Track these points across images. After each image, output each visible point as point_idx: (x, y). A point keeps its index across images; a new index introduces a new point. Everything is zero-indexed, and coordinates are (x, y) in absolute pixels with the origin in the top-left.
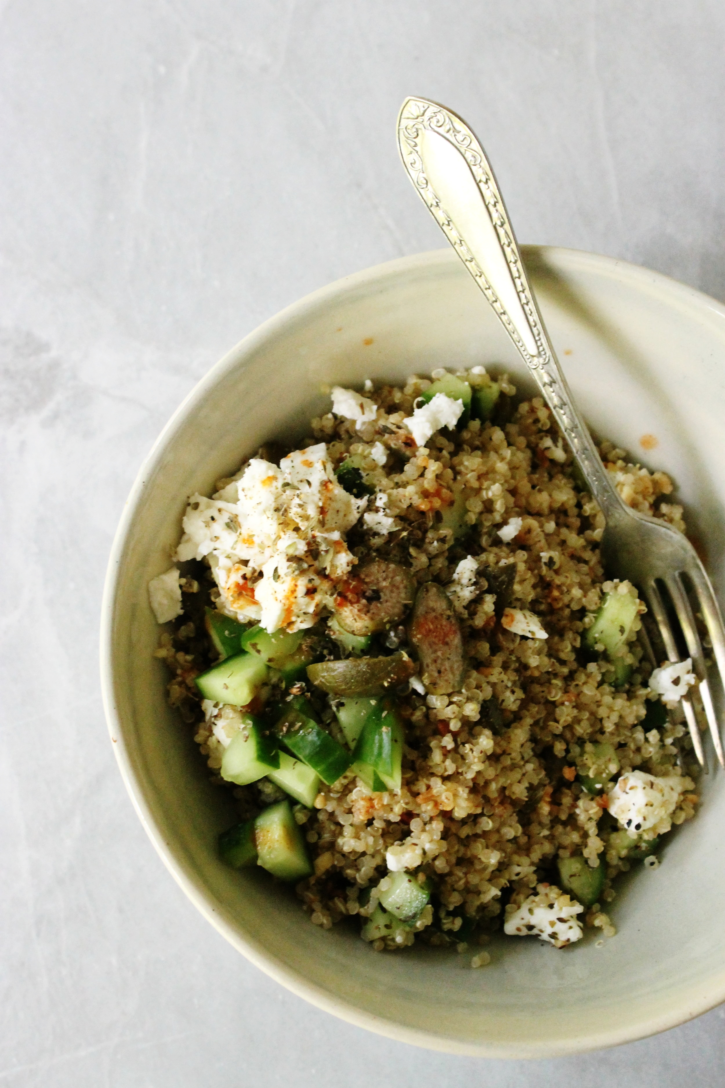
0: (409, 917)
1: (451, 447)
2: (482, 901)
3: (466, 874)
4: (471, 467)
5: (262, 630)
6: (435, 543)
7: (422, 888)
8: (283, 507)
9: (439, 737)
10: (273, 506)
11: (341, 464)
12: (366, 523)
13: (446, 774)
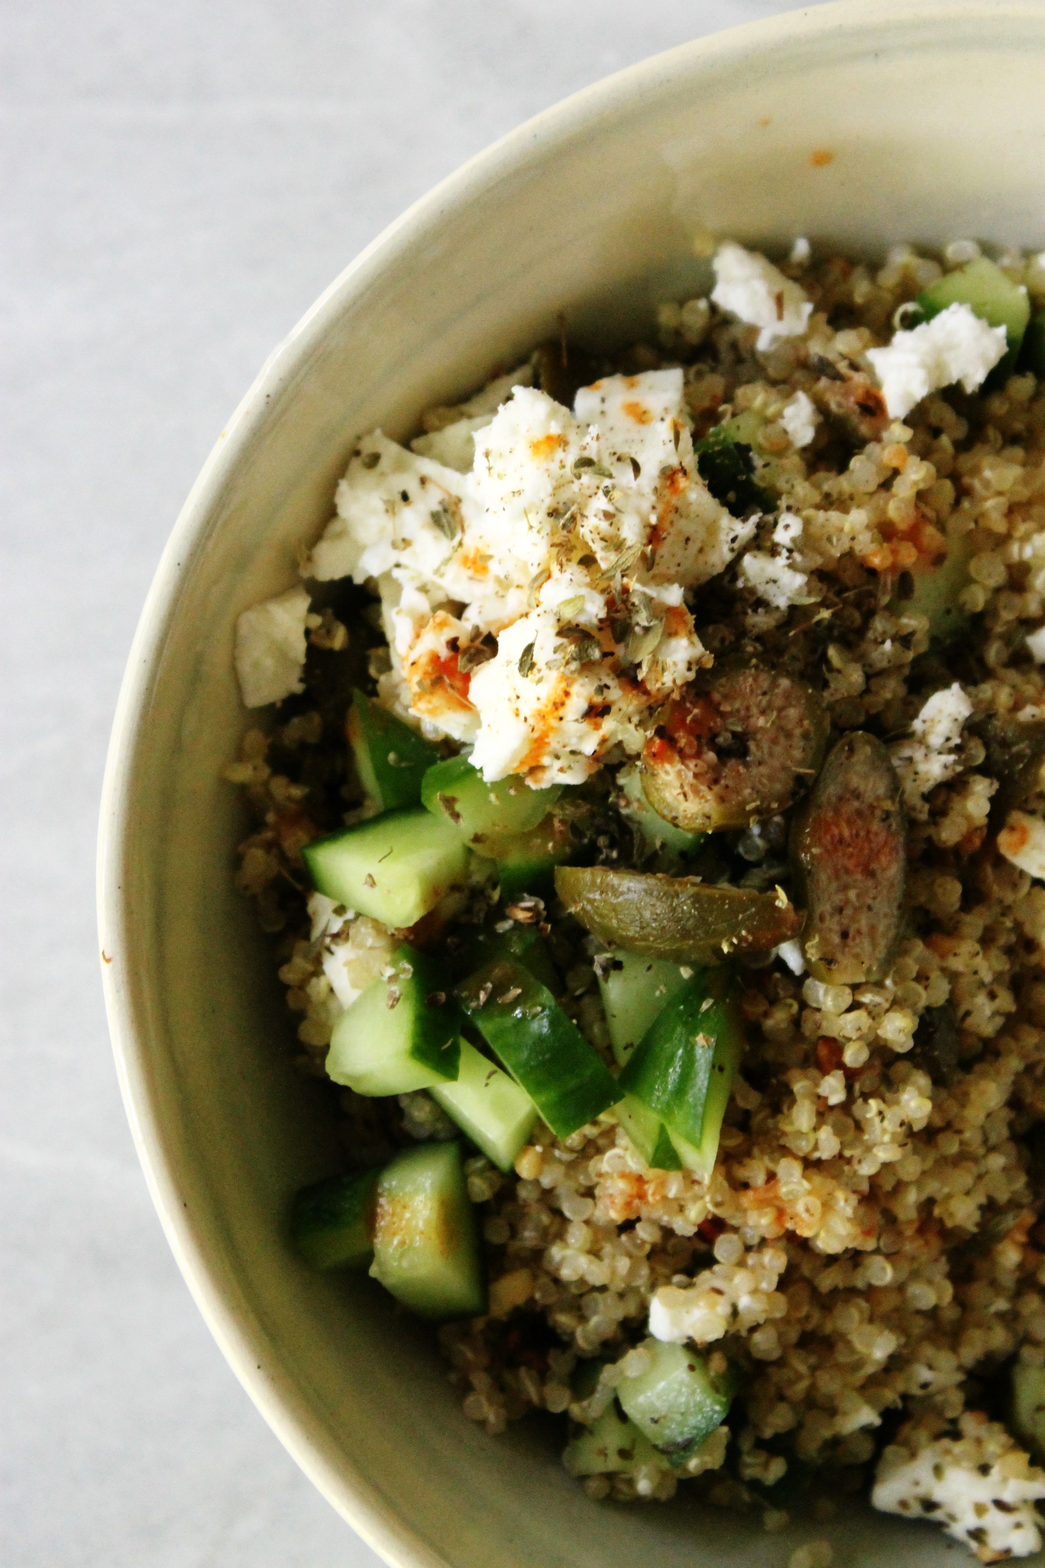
0: (677, 1445)
1: (961, 430)
2: (838, 1429)
3: (814, 1369)
4: (996, 485)
5: (471, 771)
6: (888, 645)
7: (716, 1389)
8: (569, 509)
9: (814, 1072)
10: (548, 502)
11: (712, 430)
12: (744, 574)
13: (816, 1155)
